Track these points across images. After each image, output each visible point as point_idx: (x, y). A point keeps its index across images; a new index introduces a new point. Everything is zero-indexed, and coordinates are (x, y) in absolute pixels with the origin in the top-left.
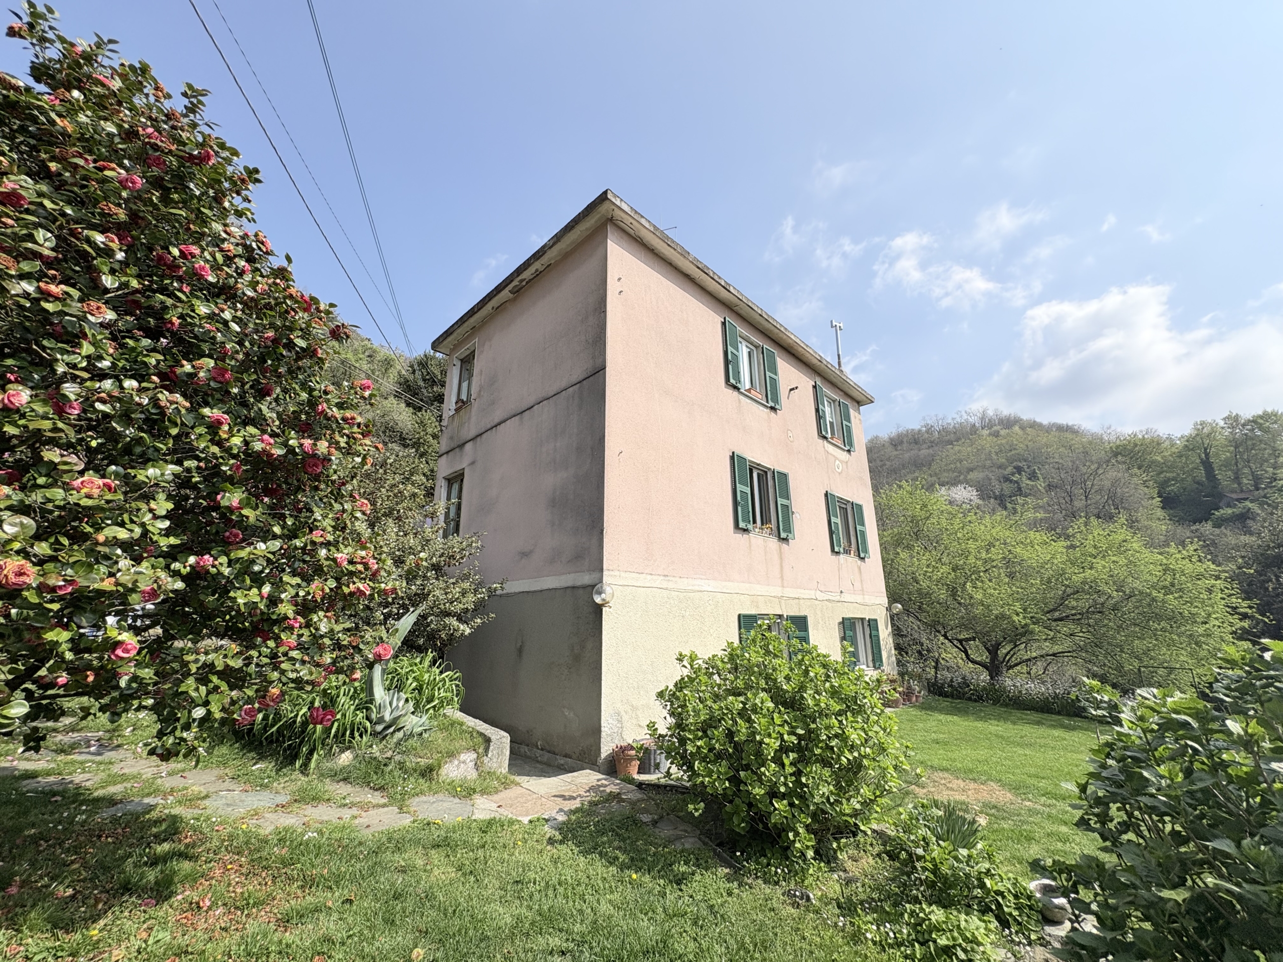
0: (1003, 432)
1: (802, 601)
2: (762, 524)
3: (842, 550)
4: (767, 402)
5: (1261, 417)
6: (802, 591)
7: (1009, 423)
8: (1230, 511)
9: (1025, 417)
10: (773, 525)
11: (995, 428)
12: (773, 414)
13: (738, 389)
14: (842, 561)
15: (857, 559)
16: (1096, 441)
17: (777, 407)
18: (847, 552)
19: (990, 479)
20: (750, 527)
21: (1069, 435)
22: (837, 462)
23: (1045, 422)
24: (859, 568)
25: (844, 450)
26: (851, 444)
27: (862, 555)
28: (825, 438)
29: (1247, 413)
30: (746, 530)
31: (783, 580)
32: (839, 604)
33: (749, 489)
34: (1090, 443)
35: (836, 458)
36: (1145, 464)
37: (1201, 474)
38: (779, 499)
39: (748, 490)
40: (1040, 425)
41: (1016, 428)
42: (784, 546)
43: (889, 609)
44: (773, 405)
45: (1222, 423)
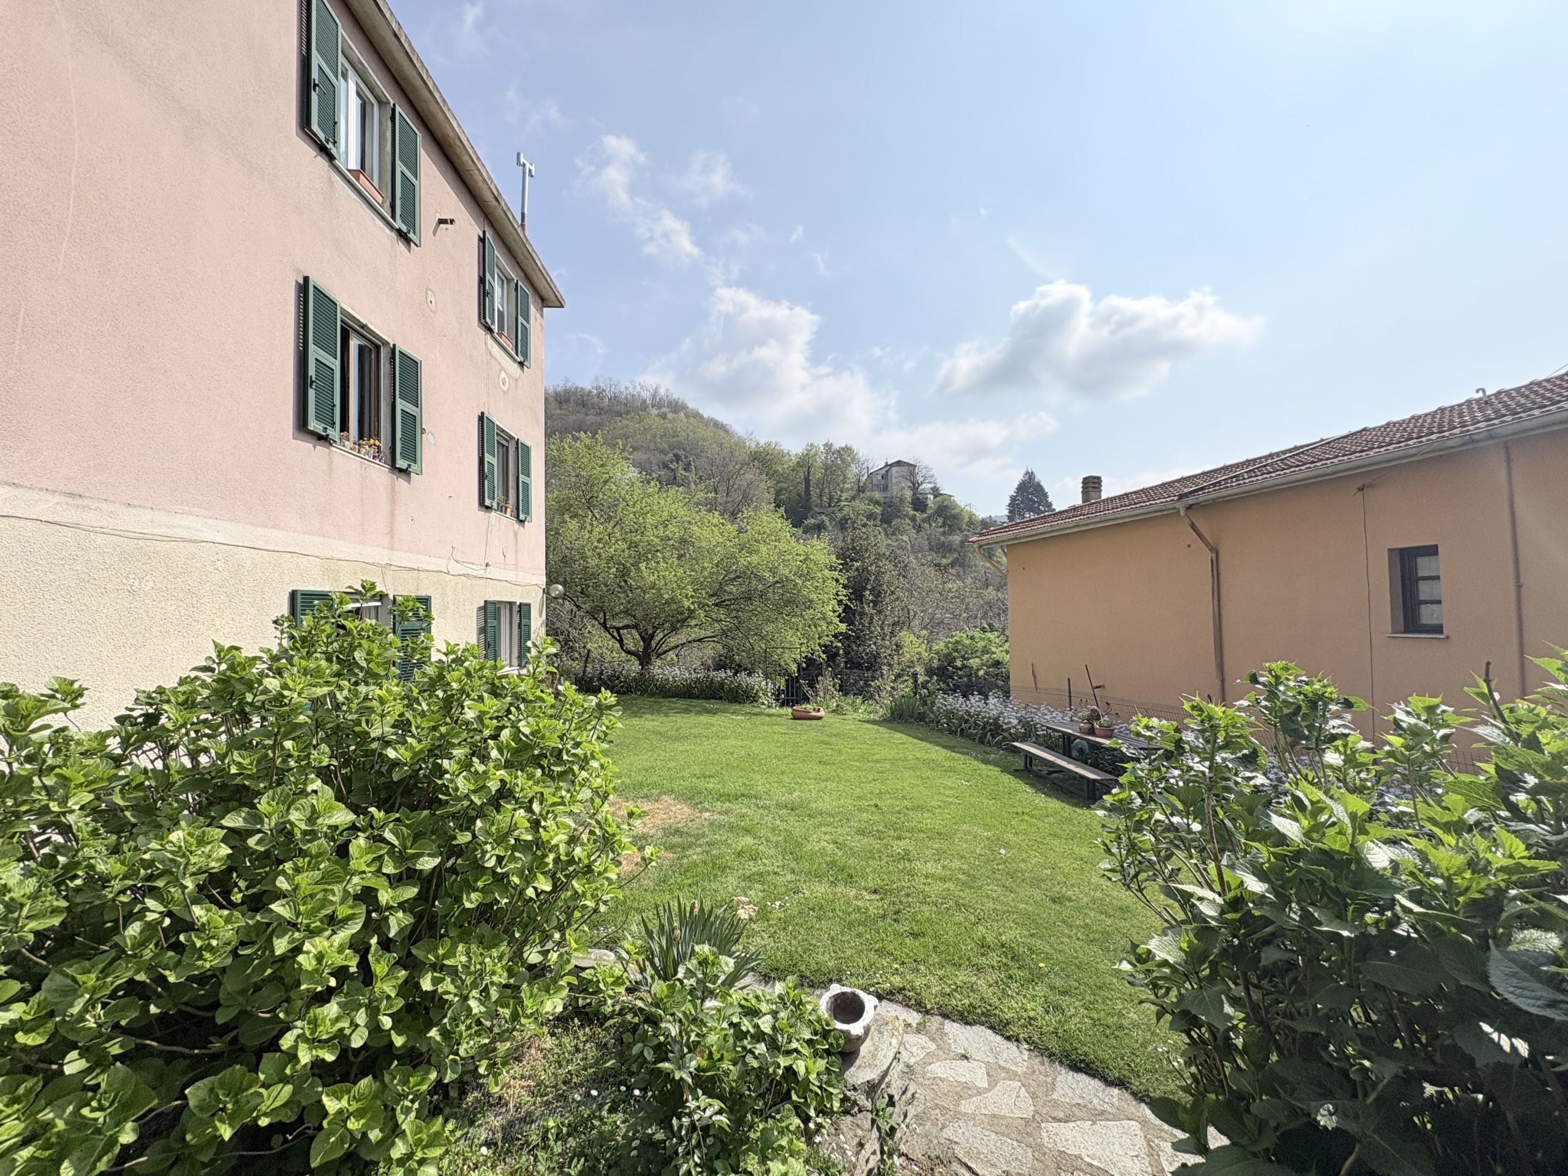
0: (670, 416)
1: (423, 575)
2: (361, 436)
3: (495, 506)
4: (393, 216)
5: (843, 449)
6: (427, 559)
7: (677, 407)
8: (813, 521)
9: (690, 405)
10: (384, 443)
11: (665, 410)
12: (401, 246)
13: (331, 158)
14: (493, 522)
15: (513, 521)
16: (740, 443)
17: (411, 235)
18: (502, 509)
19: (651, 463)
20: (334, 433)
21: (723, 434)
22: (503, 375)
23: (706, 416)
24: (516, 534)
25: (514, 360)
26: (526, 355)
27: (522, 517)
28: (489, 330)
29: (837, 445)
30: (322, 439)
31: (392, 537)
32: (482, 582)
33: (338, 362)
34: (736, 444)
35: (502, 368)
36: (771, 472)
37: (802, 488)
38: (398, 400)
39: (336, 365)
40: (702, 417)
41: (682, 415)
42: (401, 482)
43: (546, 592)
44: (404, 229)
45: (822, 449)
